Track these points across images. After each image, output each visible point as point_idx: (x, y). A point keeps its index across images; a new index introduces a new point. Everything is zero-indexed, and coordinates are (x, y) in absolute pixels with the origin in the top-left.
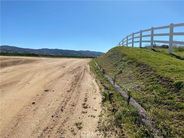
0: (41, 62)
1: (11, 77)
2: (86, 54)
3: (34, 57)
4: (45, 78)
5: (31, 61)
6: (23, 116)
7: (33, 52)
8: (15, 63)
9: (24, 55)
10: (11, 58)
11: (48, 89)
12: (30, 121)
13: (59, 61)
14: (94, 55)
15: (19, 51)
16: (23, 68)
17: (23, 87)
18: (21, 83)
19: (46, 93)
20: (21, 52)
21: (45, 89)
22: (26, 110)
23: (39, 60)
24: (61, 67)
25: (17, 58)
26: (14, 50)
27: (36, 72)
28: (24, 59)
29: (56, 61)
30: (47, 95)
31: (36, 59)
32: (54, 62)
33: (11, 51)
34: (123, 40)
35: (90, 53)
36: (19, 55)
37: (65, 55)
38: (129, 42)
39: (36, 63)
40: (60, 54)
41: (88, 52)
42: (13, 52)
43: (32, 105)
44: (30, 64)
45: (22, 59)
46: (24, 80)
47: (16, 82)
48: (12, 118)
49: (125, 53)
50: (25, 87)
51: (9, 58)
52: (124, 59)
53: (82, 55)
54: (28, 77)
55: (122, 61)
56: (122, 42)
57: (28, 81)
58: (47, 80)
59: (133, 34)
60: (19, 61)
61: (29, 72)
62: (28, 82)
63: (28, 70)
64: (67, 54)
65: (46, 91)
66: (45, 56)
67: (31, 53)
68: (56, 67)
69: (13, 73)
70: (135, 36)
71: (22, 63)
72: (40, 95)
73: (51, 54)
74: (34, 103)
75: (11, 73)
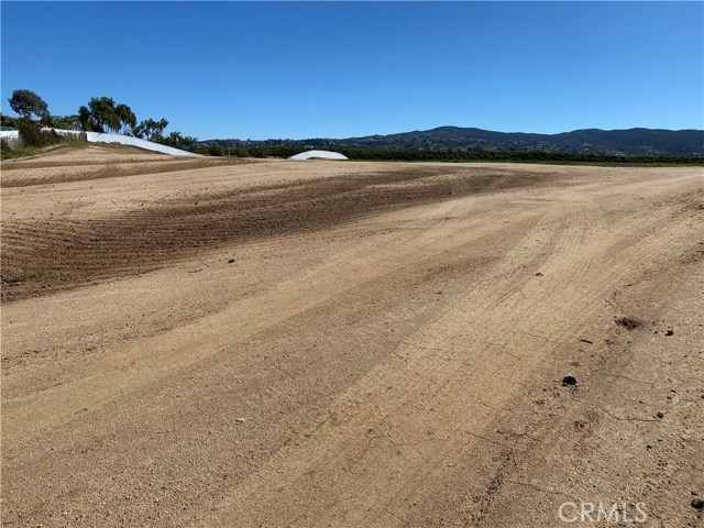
0: (580, 184)
3: (542, 165)
5: (536, 180)
8: (478, 186)
9: (504, 158)
10: (463, 168)
11: (638, 317)
15: (488, 143)
16: (509, 205)
17: (516, 290)
19: (630, 338)
21: (620, 316)
22: (536, 408)
23: (567, 176)
28: (510, 171)
31: (555, 173)
39: (559, 186)
44: (536, 191)
45: (500, 170)
51: (458, 168)
57: (534, 264)
58: (624, 270)
60: (492, 176)
65: (629, 324)
66: (584, 160)
67: (531, 148)
69: (474, 221)
71: (502, 187)
72: (598, 341)
73: (609, 153)
75: (465, 224)
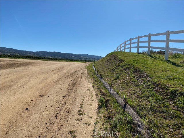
0: (38, 65)
1: (6, 80)
2: (85, 58)
3: (31, 60)
4: (41, 82)
5: (27, 64)
6: (15, 124)
7: (31, 55)
8: (11, 66)
9: (21, 57)
10: (7, 60)
11: (43, 94)
12: (22, 129)
13: (56, 65)
14: (92, 58)
15: (16, 53)
16: (18, 71)
17: (17, 92)
18: (16, 87)
19: (41, 98)
20: (18, 55)
21: (40, 94)
22: (19, 116)
23: (36, 63)
24: (58, 70)
25: (14, 61)
26: (11, 52)
27: (32, 76)
28: (21, 61)
29: (54, 64)
30: (42, 100)
31: (33, 62)
32: (51, 66)
33: (8, 53)
34: (121, 45)
35: (88, 57)
36: (16, 57)
37: (63, 58)
38: (127, 47)
39: (33, 66)
40: (58, 57)
41: (86, 55)
42: (10, 54)
43: (26, 111)
44: (27, 67)
45: (18, 61)
46: (18, 84)
47: (10, 86)
48: (3, 126)
49: (122, 58)
50: (20, 92)
51: (5, 60)
52: (121, 64)
53: (80, 58)
54: (23, 80)
55: (119, 66)
56: (120, 47)
57: (23, 85)
58: (43, 85)
59: (131, 40)
60: (15, 63)
61: (25, 75)
62: (22, 87)
63: (24, 73)
64: (65, 57)
65: (41, 96)
66: (43, 59)
67: (29, 55)
68: (53, 70)
69: (8, 76)
70: (133, 41)
71: (18, 66)
72: (35, 100)
73: (49, 57)
74: (27, 109)
75: (6, 77)
